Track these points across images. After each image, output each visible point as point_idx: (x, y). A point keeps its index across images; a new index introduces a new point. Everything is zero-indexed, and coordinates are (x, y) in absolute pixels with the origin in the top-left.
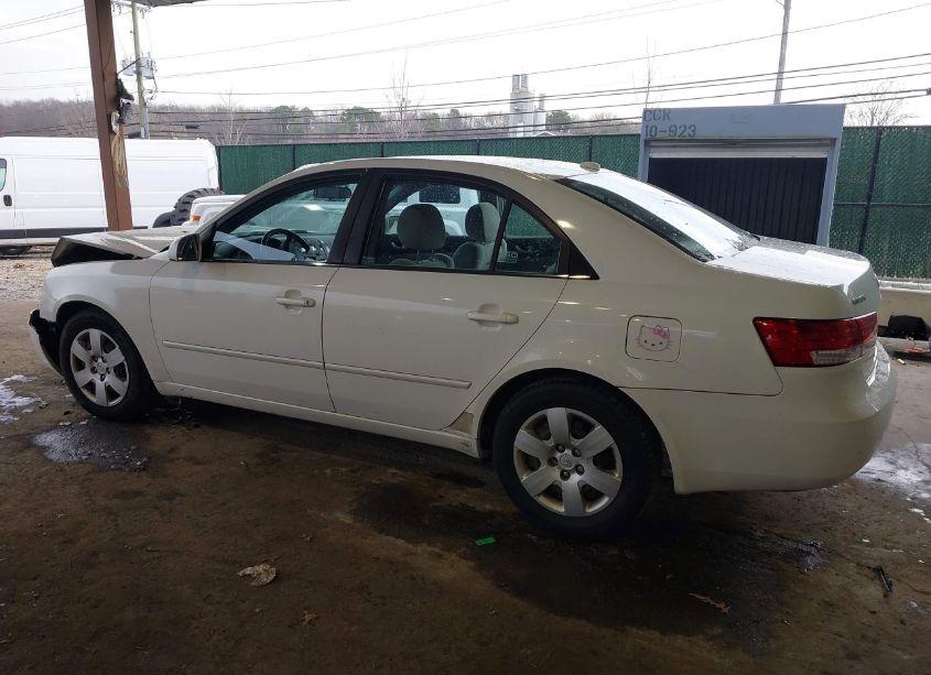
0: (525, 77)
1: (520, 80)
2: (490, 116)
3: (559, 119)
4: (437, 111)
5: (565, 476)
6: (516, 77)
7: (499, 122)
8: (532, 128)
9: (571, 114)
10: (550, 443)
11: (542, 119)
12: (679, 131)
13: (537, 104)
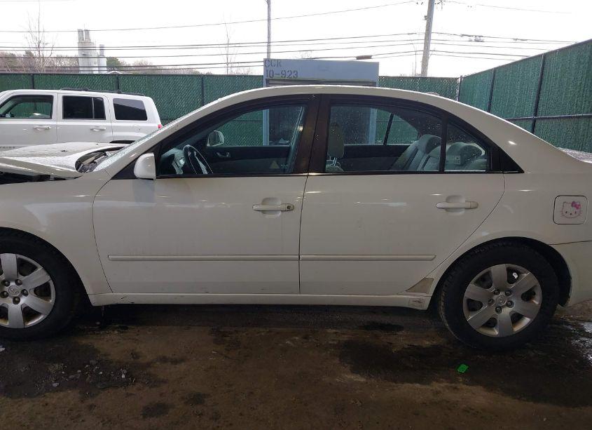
0: (87, 31)
1: (84, 34)
2: (59, 58)
3: (113, 63)
4: (14, 53)
5: (499, 309)
6: (80, 31)
7: (65, 63)
8: (97, 69)
9: (119, 60)
10: (493, 289)
11: (104, 62)
12: (288, 74)
13: (98, 52)
